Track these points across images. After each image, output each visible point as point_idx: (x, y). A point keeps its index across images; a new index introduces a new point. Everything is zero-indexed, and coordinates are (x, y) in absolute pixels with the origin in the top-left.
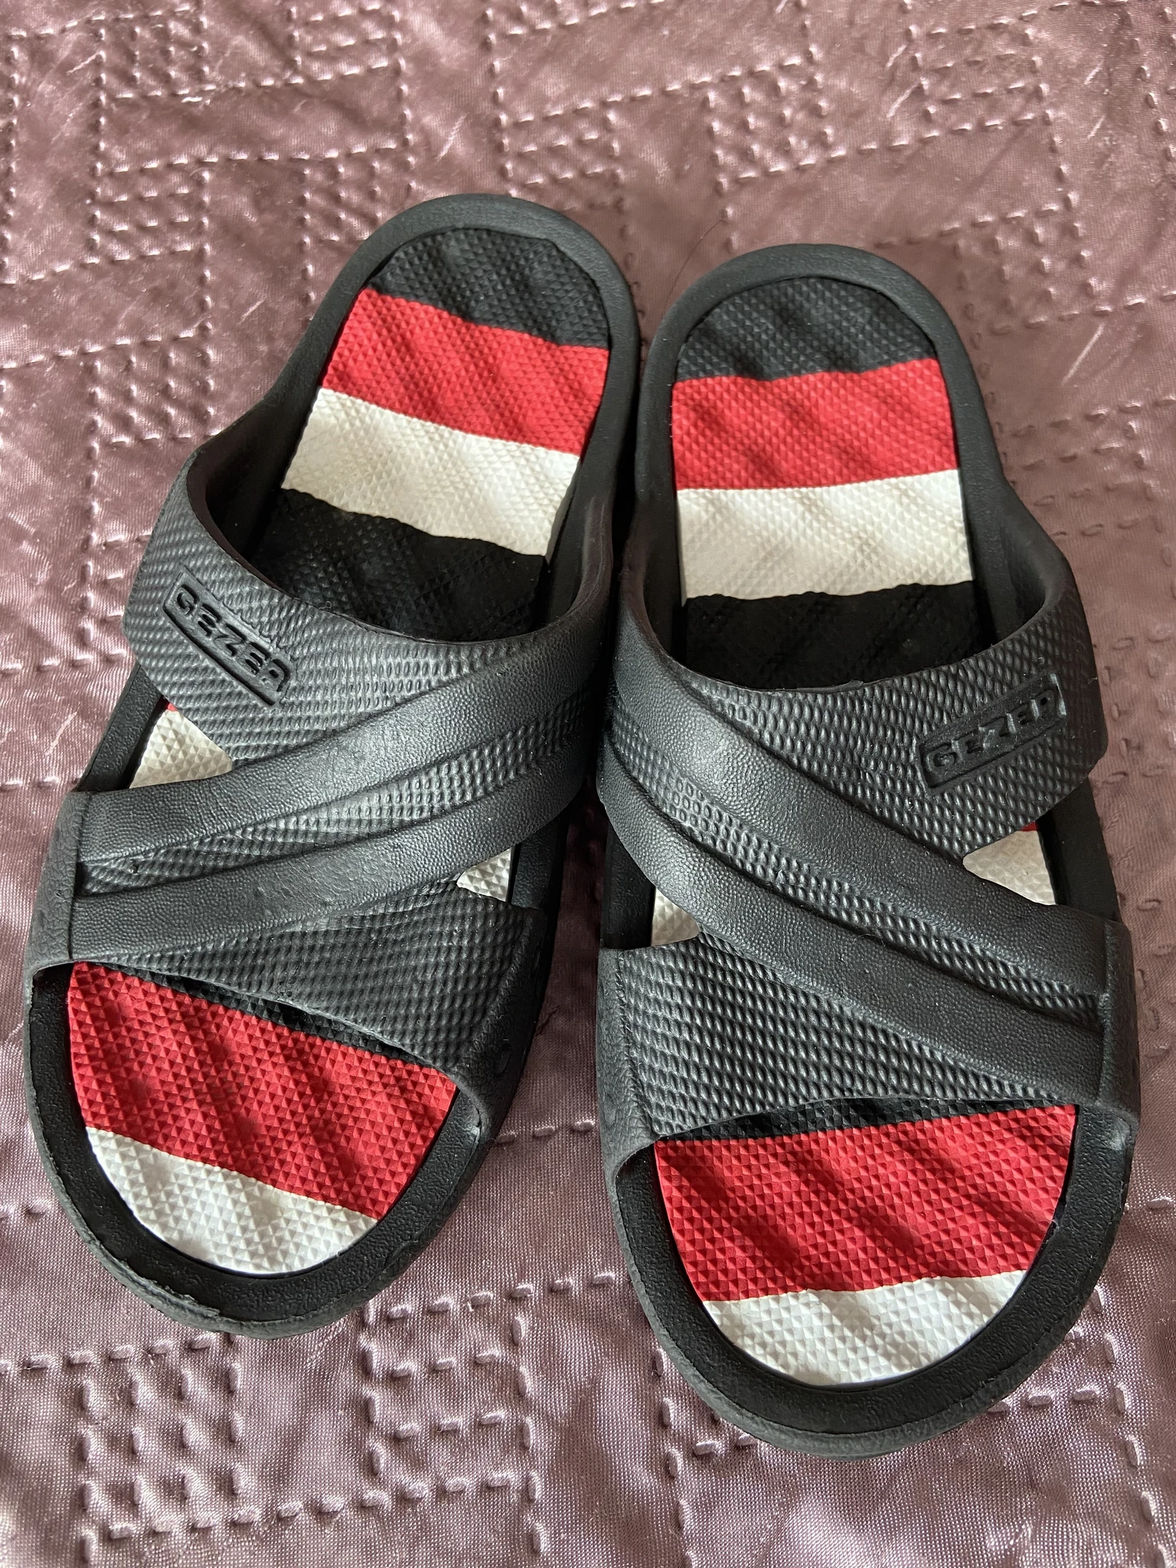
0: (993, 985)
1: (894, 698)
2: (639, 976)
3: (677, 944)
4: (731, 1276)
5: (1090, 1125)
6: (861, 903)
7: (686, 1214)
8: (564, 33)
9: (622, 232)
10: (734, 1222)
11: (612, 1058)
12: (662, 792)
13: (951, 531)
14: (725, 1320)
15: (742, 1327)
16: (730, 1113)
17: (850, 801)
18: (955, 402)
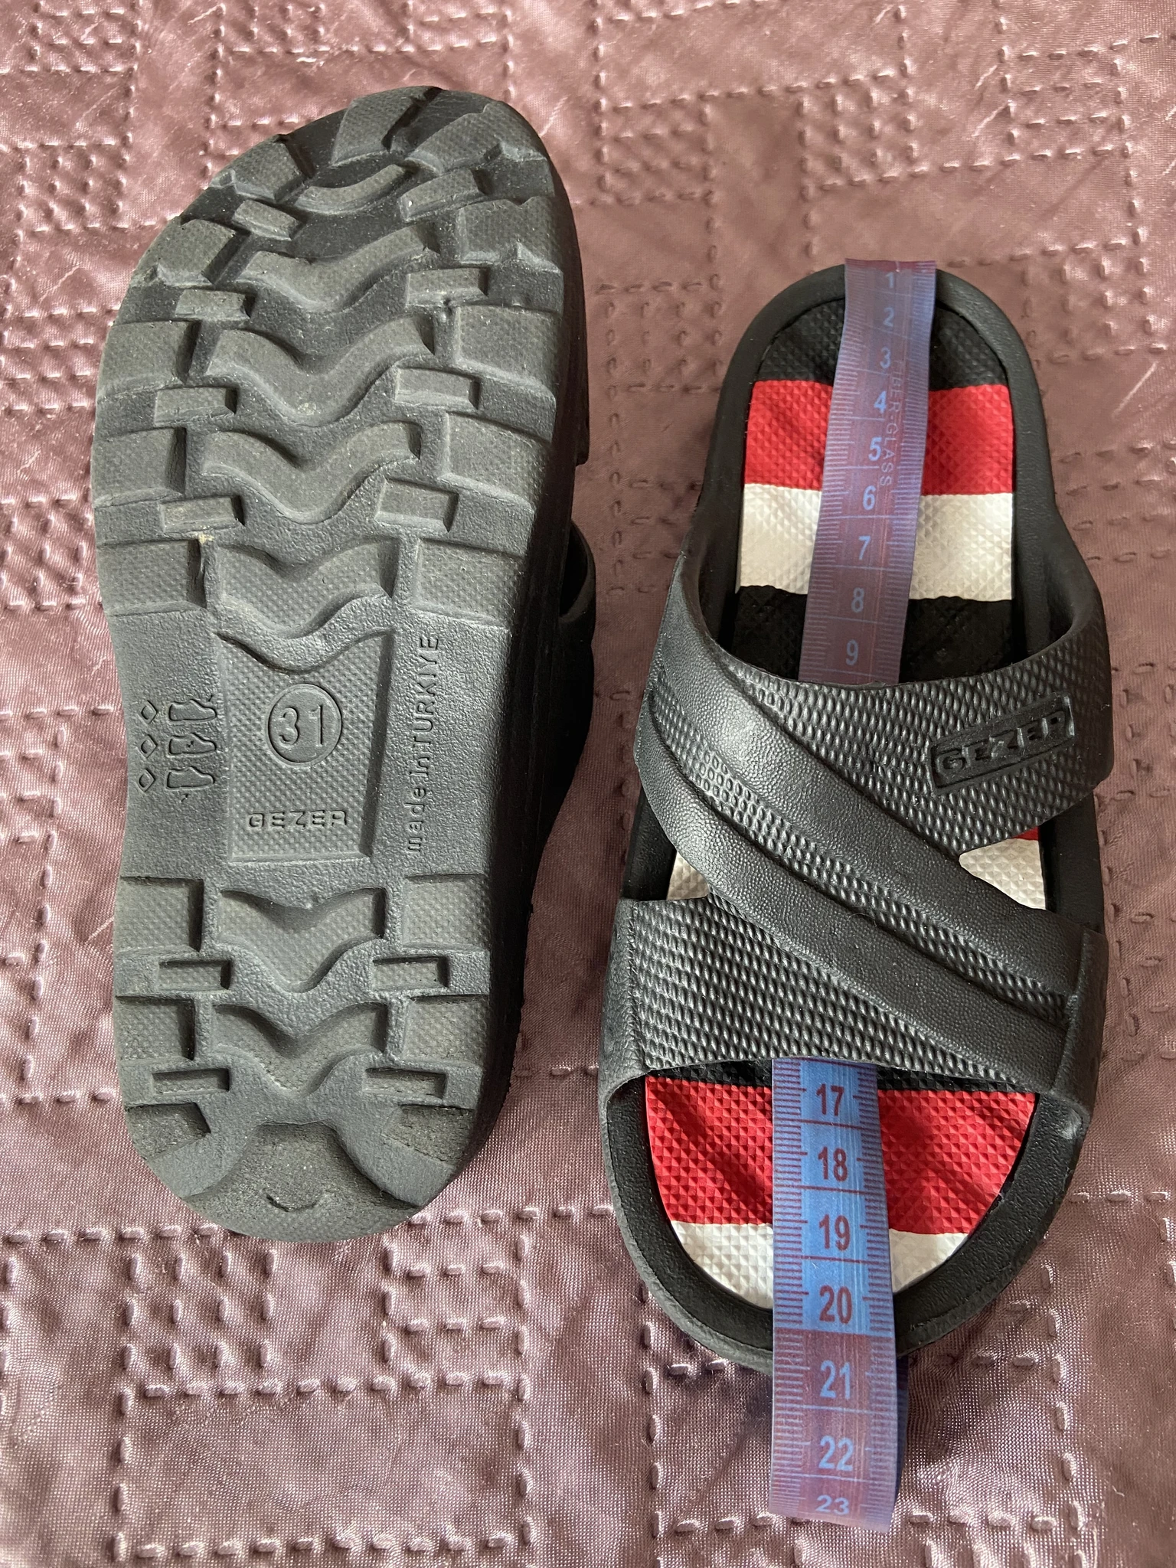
0: (971, 974)
1: (913, 702)
2: (650, 925)
3: (687, 901)
4: (700, 1203)
5: (1047, 1114)
6: (860, 885)
7: (666, 1144)
8: (668, 22)
9: (708, 224)
10: (709, 1156)
11: (616, 996)
12: (690, 762)
13: (998, 551)
14: (689, 1240)
15: (703, 1248)
16: (715, 1057)
17: (861, 790)
18: (1019, 428)
